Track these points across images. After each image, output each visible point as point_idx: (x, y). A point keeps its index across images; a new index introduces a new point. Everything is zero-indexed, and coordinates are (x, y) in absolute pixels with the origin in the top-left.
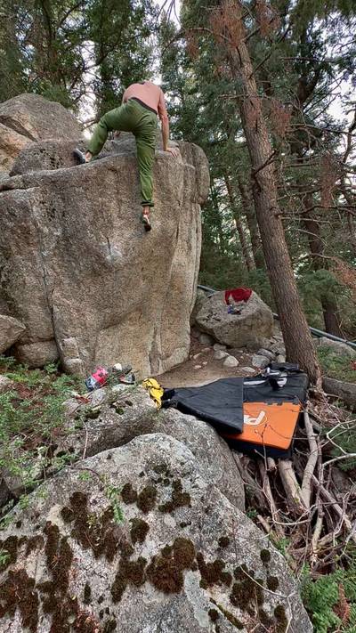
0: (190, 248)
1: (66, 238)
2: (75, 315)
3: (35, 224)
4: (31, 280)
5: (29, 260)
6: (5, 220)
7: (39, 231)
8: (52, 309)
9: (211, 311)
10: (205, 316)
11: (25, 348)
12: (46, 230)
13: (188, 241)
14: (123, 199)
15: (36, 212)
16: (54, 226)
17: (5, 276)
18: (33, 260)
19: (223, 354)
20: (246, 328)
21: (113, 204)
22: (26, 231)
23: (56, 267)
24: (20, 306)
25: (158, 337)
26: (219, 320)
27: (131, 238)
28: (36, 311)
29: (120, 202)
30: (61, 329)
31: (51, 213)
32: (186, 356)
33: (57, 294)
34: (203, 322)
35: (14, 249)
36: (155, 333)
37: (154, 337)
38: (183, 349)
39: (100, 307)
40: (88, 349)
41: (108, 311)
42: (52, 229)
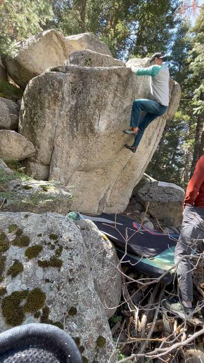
0: (149, 144)
1: (77, 107)
2: (65, 155)
3: (62, 94)
4: (49, 126)
5: (52, 114)
6: (48, 86)
7: (63, 98)
8: (54, 147)
9: (148, 191)
10: (144, 192)
11: (32, 164)
12: (67, 99)
13: (150, 140)
14: (118, 95)
15: (66, 87)
16: (72, 98)
17: (36, 118)
18: (54, 114)
19: (146, 219)
20: (168, 209)
21: (111, 96)
22: (56, 96)
23: (65, 122)
24: (38, 138)
25: (109, 191)
26: (151, 198)
27: (113, 120)
28: (45, 145)
29: (115, 95)
30: (54, 160)
31: (74, 90)
32: (122, 211)
33: (60, 139)
34: (140, 195)
35: (47, 105)
36: (109, 188)
37: (107, 191)
38: (122, 206)
39: (81, 156)
40: (65, 179)
41: (85, 160)
42: (71, 100)
